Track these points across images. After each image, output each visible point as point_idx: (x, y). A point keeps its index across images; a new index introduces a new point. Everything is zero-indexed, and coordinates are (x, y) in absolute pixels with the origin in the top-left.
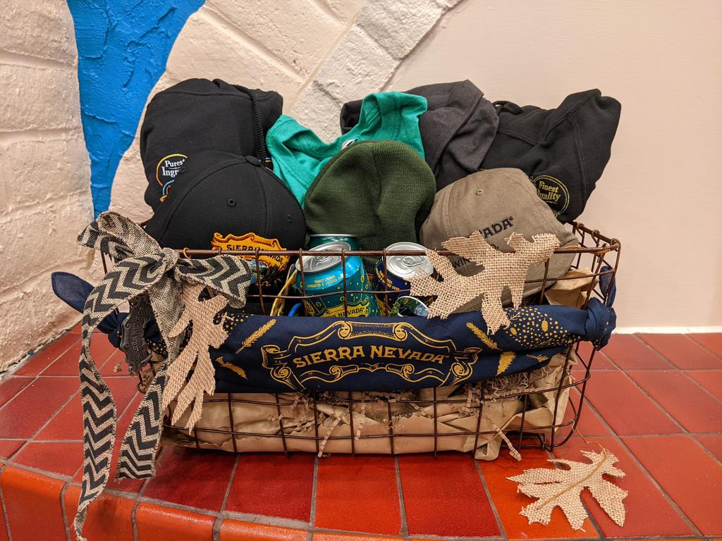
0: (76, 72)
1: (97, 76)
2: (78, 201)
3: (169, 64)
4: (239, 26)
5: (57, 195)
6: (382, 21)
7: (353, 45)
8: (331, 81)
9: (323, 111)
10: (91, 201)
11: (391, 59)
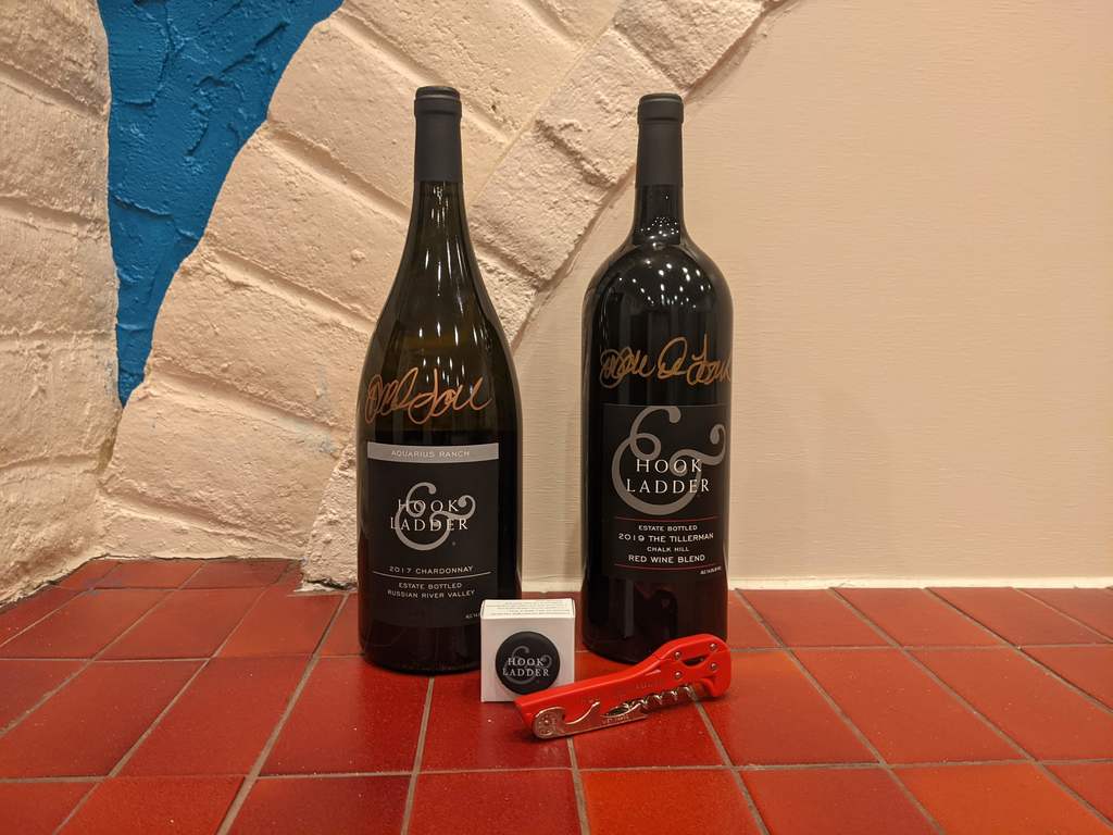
0: (105, 127)
1: (141, 135)
2: (92, 348)
3: (273, 106)
4: (400, 44)
5: (52, 328)
6: (658, 20)
7: (606, 61)
8: (567, 121)
9: (551, 174)
10: (115, 353)
11: (673, 86)
